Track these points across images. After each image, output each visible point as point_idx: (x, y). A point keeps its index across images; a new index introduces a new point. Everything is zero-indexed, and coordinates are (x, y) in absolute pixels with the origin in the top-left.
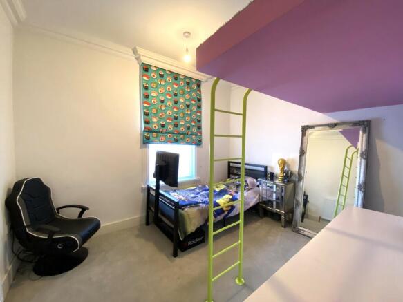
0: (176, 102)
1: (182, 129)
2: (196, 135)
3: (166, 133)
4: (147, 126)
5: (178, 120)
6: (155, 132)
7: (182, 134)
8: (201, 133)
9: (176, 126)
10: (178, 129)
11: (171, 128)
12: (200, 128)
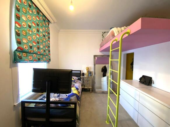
0: (38, 31)
1: (41, 51)
2: (48, 56)
3: (33, 53)
5: (39, 44)
7: (41, 55)
8: (50, 54)
9: (38, 48)
10: (39, 50)
12: (49, 51)
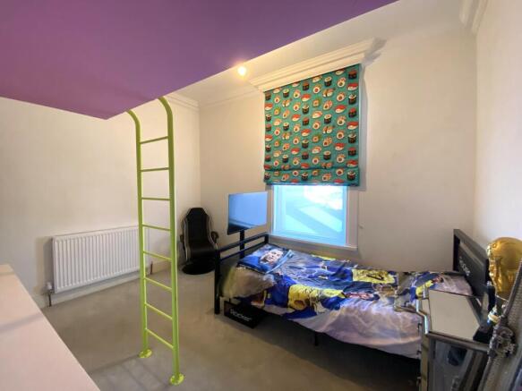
2: (345, 167)
3: (290, 170)
4: (268, 163)
5: (309, 149)
6: (277, 170)
7: (315, 169)
8: (355, 162)
10: (307, 161)
11: (296, 162)
12: (353, 153)
